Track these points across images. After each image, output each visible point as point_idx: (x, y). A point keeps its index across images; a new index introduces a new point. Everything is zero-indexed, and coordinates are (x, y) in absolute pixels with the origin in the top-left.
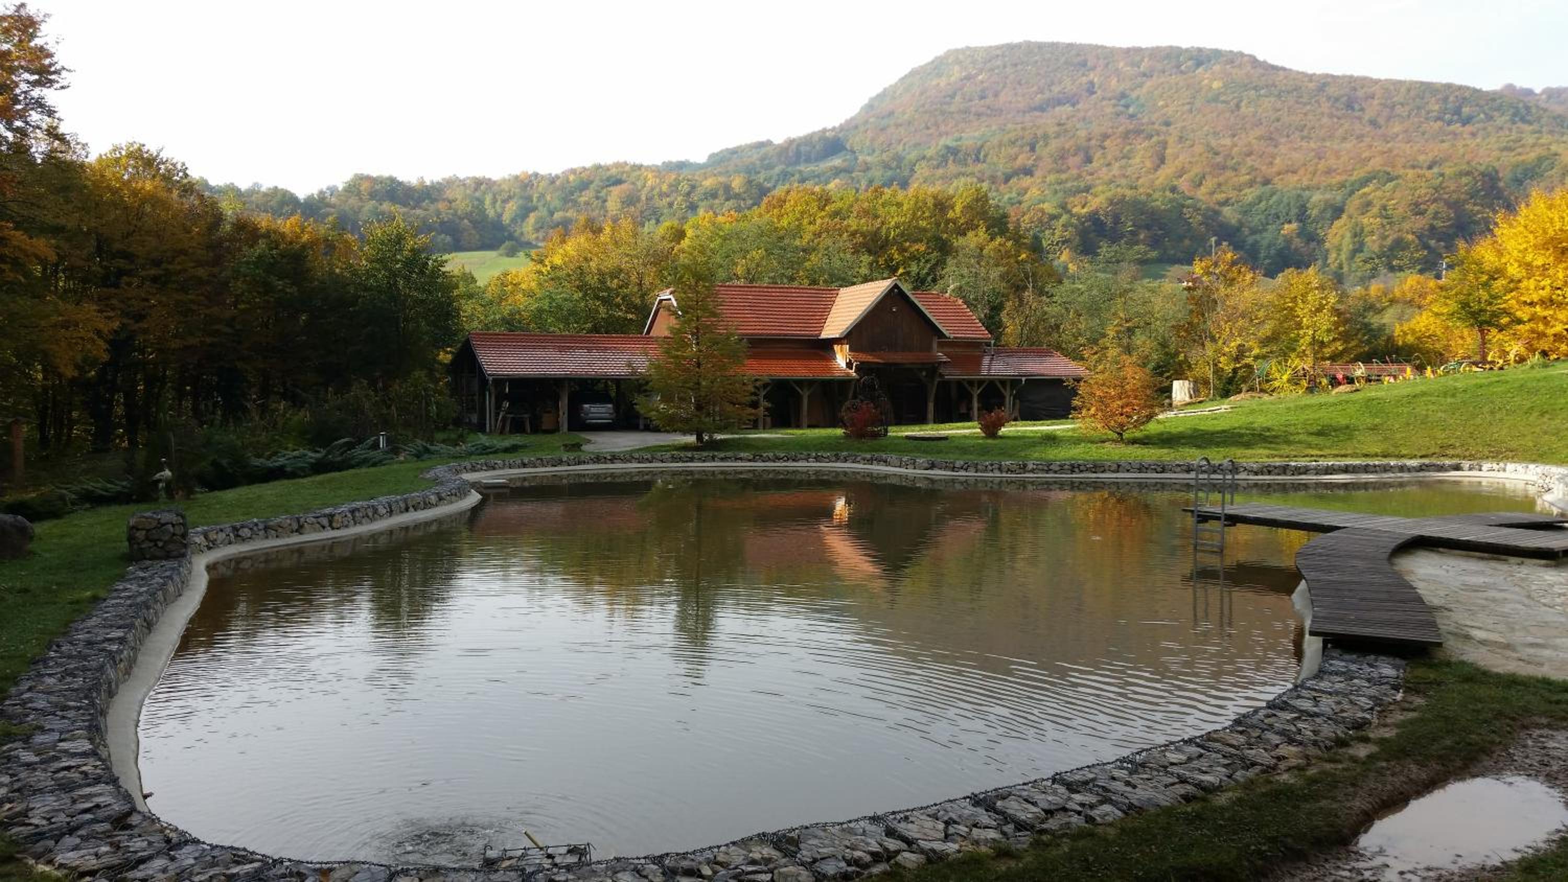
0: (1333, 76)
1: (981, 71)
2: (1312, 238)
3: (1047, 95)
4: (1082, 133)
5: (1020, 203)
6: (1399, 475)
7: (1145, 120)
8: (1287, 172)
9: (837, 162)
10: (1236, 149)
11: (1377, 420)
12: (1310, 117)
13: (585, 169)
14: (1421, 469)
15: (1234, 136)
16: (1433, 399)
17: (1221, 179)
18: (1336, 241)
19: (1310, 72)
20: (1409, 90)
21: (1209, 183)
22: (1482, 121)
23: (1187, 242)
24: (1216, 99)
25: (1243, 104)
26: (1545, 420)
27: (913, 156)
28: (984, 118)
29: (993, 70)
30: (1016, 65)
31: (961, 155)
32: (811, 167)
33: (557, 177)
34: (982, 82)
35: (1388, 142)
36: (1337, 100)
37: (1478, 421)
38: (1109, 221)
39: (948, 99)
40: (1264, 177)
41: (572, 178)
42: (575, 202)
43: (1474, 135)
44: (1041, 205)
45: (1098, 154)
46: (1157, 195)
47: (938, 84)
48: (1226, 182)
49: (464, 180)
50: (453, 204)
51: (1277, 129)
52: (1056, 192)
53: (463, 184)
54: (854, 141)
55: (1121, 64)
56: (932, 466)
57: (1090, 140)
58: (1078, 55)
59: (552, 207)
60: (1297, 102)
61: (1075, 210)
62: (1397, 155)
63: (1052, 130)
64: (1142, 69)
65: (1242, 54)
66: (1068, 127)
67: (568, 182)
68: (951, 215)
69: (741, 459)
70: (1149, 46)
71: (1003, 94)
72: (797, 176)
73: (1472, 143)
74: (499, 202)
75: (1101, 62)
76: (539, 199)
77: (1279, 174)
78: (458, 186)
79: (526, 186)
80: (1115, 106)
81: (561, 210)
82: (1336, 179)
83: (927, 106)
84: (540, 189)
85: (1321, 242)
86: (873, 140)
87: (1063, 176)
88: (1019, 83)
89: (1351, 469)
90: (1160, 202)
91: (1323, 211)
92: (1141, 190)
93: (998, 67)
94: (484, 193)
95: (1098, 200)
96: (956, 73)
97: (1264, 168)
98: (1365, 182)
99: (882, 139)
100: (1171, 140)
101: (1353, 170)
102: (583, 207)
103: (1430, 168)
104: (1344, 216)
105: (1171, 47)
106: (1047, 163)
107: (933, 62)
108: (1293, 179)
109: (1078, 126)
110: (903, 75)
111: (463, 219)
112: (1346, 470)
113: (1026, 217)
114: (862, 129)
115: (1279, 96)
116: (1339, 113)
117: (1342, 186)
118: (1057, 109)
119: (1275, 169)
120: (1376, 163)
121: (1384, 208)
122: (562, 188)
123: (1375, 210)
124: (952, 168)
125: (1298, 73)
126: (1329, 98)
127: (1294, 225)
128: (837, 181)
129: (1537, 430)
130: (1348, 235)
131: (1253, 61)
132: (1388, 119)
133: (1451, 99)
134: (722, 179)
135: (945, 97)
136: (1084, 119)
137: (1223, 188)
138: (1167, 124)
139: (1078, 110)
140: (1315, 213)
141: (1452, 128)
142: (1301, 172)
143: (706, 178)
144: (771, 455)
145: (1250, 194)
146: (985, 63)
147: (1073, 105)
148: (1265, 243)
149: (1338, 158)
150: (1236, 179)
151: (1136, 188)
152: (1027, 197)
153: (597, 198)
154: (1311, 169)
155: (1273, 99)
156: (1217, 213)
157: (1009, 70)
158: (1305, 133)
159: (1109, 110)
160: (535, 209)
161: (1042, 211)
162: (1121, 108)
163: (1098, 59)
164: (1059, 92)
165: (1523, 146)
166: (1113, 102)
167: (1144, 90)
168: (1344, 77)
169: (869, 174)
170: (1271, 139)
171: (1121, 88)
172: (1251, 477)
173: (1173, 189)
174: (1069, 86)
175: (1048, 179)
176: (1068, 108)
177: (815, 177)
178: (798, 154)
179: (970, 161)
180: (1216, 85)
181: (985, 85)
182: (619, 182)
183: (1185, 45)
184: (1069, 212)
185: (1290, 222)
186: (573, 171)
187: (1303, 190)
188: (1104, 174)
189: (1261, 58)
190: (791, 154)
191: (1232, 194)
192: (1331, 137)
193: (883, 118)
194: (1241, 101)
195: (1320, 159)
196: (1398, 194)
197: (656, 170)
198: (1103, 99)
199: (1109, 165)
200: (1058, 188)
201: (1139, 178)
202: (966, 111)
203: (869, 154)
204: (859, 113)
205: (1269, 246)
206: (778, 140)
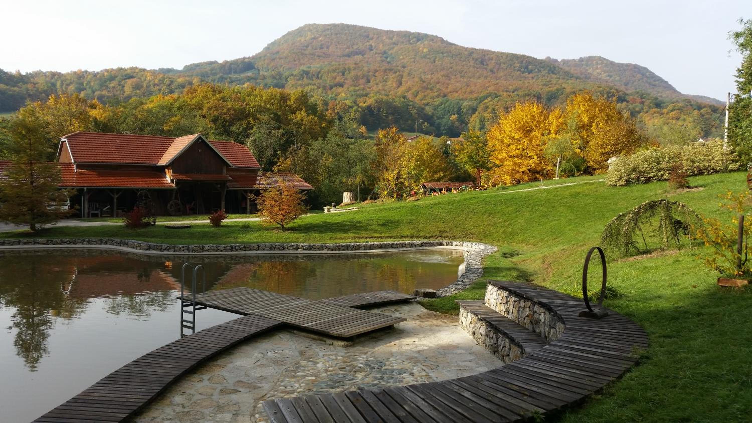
0: (475, 49)
1: (320, 36)
2: (464, 122)
3: (351, 50)
4: (366, 69)
5: (336, 99)
6: (410, 249)
7: (394, 64)
8: (454, 92)
9: (249, 74)
10: (432, 80)
11: (413, 217)
12: (465, 67)
13: (113, 70)
14: (422, 245)
15: (432, 74)
16: (443, 206)
17: (426, 93)
18: (473, 124)
19: (466, 46)
20: (507, 57)
21: (420, 96)
22: (536, 72)
23: (410, 122)
24: (425, 57)
25: (437, 59)
26: (490, 218)
27: (287, 73)
28: (321, 58)
29: (326, 36)
30: (337, 34)
31: (310, 75)
32: (236, 76)
33: (98, 73)
34: (321, 41)
35: (497, 80)
36: (477, 60)
37: (460, 218)
38: (376, 111)
39: (305, 48)
40: (444, 93)
41: (106, 74)
42: (107, 87)
43: (533, 78)
44: (345, 101)
45: (373, 79)
46: (397, 99)
47: (300, 40)
48: (428, 95)
49: (46, 73)
50: (37, 85)
51: (451, 72)
52: (352, 95)
53: (45, 74)
54: (259, 64)
55: (384, 38)
56: (149, 248)
57: (369, 72)
58: (365, 32)
59: (94, 88)
60: (460, 60)
61: (360, 104)
62: (500, 86)
63: (352, 66)
64: (393, 41)
65: (437, 37)
66: (360, 65)
67: (104, 75)
68: (288, 103)
69: (38, 243)
70: (397, 30)
71: (331, 47)
72: (228, 80)
73: (531, 82)
74: (64, 85)
75: (376, 36)
76: (87, 84)
77: (450, 92)
78: (42, 76)
79: (80, 77)
80: (381, 57)
81: (99, 90)
82: (475, 95)
83: (295, 50)
84: (88, 79)
85: (467, 124)
86: (268, 65)
87: (357, 88)
88: (338, 43)
89: (383, 246)
90: (398, 102)
91: (467, 110)
92: (390, 97)
93: (328, 34)
94: (57, 80)
95: (371, 100)
96: (309, 36)
97: (444, 89)
98: (486, 97)
99: (272, 64)
100: (405, 74)
101: (482, 92)
102: (112, 90)
103: (513, 92)
104: (477, 112)
105: (406, 32)
106: (349, 81)
107: (298, 29)
108: (456, 95)
109: (364, 65)
110: (284, 34)
111: (42, 93)
112: (381, 247)
113: (338, 107)
114: (262, 59)
115: (452, 57)
116: (478, 66)
117: (476, 99)
118: (356, 56)
119: (449, 90)
120: (491, 89)
121: (494, 109)
122: (100, 79)
123: (489, 110)
124: (306, 81)
125: (461, 47)
126: (473, 59)
127: (456, 116)
128: (248, 83)
129: (486, 223)
130: (478, 121)
131: (442, 40)
132: (498, 69)
133: (524, 62)
134: (187, 79)
135: (304, 46)
136: (367, 62)
137: (426, 98)
138: (404, 67)
139: (365, 58)
140: (464, 110)
141: (524, 75)
142: (460, 92)
143: (179, 78)
144: (58, 240)
145: (437, 101)
146: (323, 32)
147: (363, 56)
148: (443, 124)
149: (476, 86)
150: (431, 94)
151: (388, 96)
152: (339, 97)
153: (119, 85)
154: (464, 91)
155: (449, 58)
156: (423, 109)
157: (333, 36)
158: (463, 74)
159: (379, 59)
160: (84, 89)
161: (345, 104)
162: (384, 58)
163: (374, 34)
164: (357, 49)
165: (551, 84)
166: (380, 55)
167: (394, 50)
168: (480, 50)
169: (265, 81)
170: (448, 76)
171: (384, 50)
172: (329, 252)
173: (404, 97)
174: (360, 46)
175: (350, 89)
176: (360, 56)
177: (238, 80)
178: (230, 69)
179: (314, 78)
180: (425, 50)
181: (323, 42)
182: (132, 77)
183: (412, 31)
184: (358, 105)
185: (454, 114)
186: (107, 71)
187: (460, 100)
188: (375, 88)
189: (445, 39)
190: (226, 68)
191: (430, 101)
192: (474, 77)
193: (273, 54)
194: (436, 58)
195: (468, 86)
196: (499, 104)
197: (153, 73)
198: (376, 53)
199: (377, 84)
200: (353, 93)
201: (390, 91)
202: (313, 54)
203: (266, 72)
204: (263, 51)
205: (445, 125)
206: (220, 61)
